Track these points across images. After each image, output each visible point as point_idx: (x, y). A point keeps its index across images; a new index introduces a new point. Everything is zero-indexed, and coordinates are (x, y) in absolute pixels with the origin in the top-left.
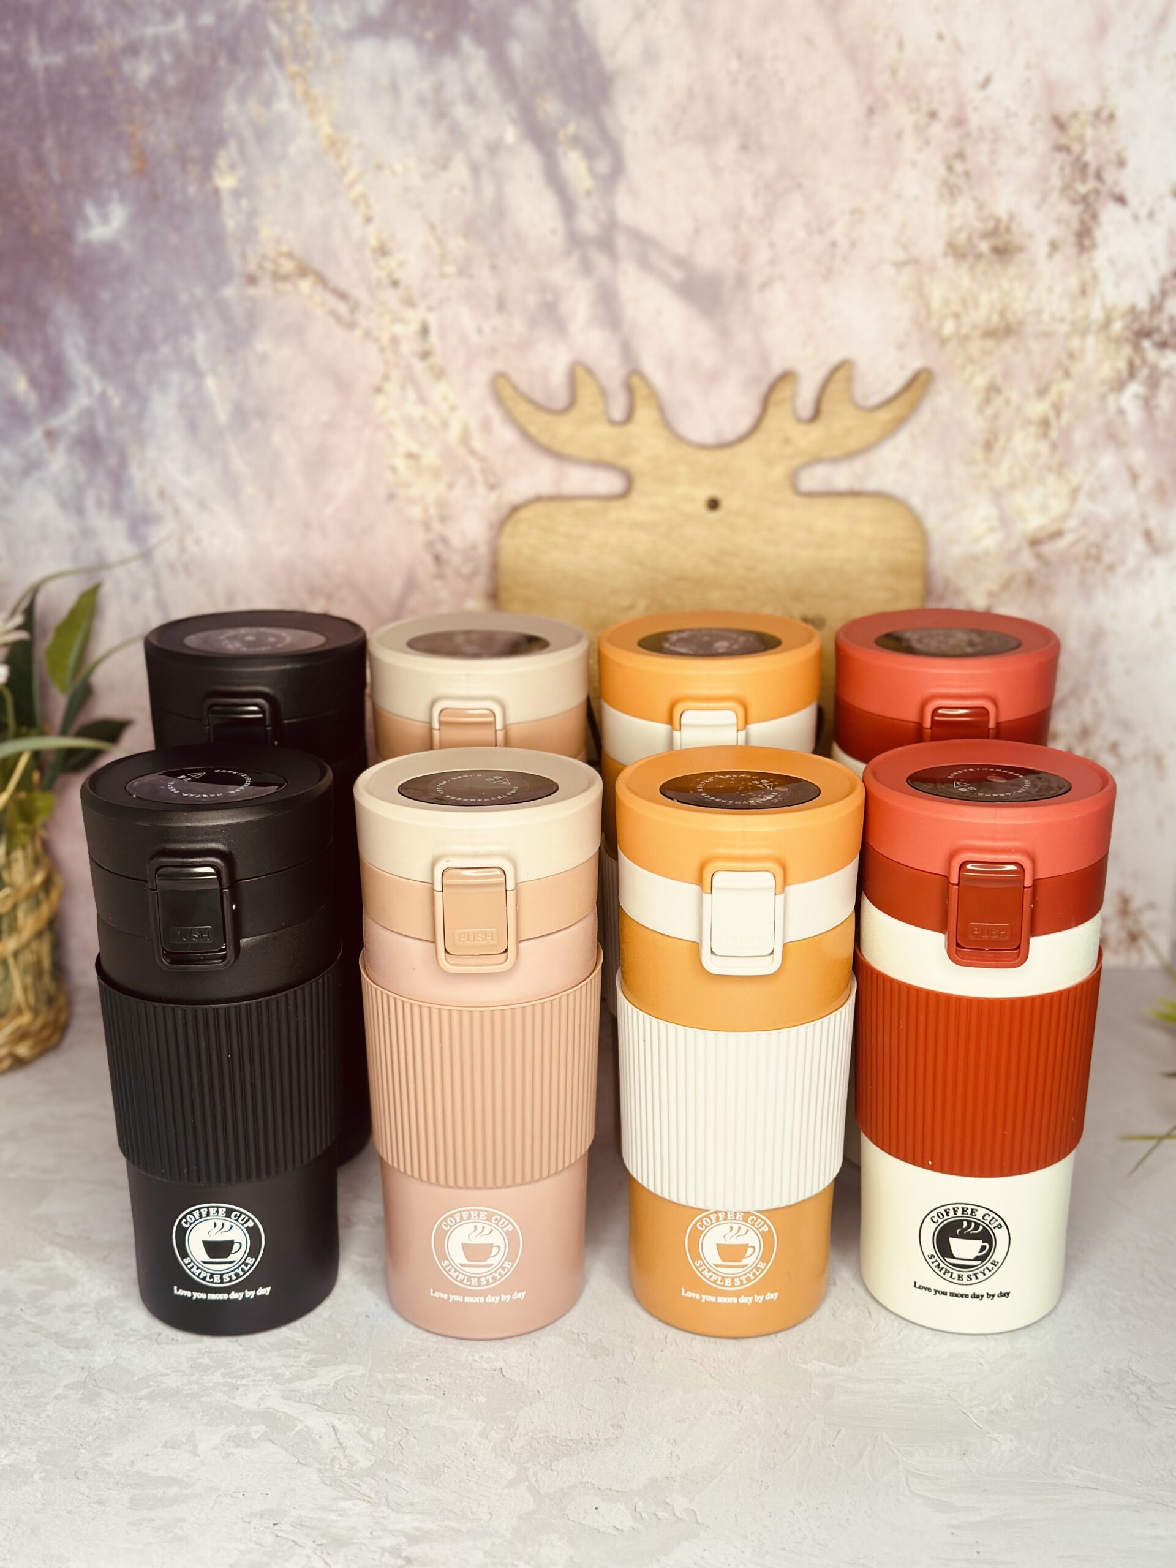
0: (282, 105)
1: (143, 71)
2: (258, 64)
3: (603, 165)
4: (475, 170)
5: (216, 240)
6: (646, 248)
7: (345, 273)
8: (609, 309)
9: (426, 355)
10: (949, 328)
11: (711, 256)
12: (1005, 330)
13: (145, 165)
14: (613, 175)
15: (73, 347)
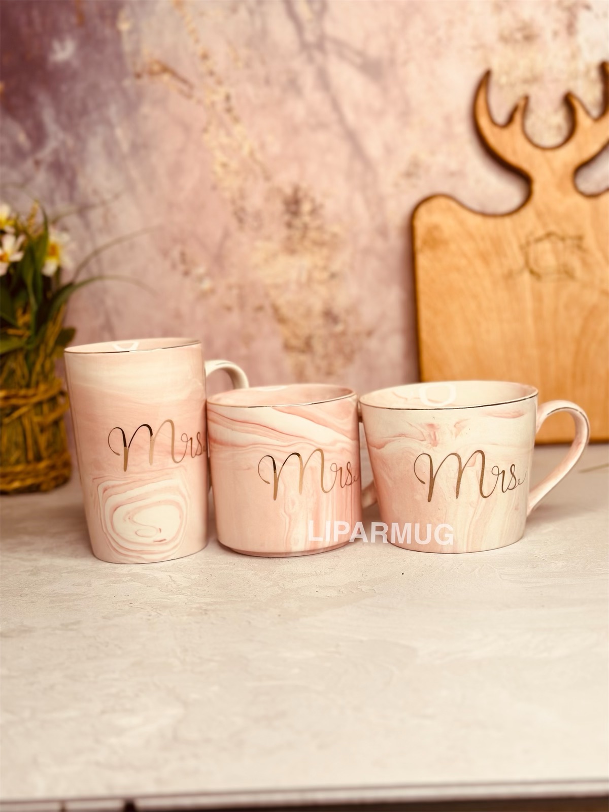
3: (317, 6)
4: (251, 12)
5: (119, 55)
6: (341, 48)
7: (185, 69)
8: (324, 81)
9: (229, 110)
10: (504, 80)
11: (376, 49)
12: (534, 79)
13: (83, 20)
14: (322, 11)
15: (48, 116)
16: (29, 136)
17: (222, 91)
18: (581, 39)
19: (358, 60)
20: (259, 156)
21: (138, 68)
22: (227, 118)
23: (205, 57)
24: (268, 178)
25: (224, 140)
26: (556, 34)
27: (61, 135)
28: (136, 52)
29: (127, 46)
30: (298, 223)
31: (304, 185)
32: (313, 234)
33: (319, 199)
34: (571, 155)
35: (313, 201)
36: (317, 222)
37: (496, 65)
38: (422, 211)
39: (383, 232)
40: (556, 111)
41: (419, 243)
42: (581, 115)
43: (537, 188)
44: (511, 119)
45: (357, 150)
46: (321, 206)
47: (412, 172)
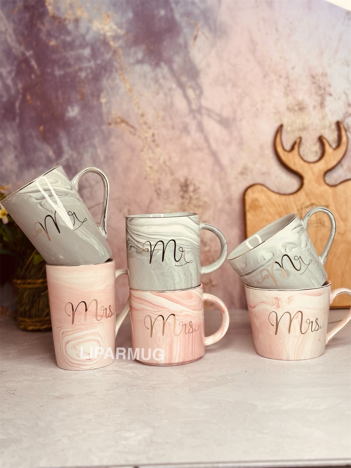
0: (117, 81)
1: (83, 75)
2: (111, 72)
3: (198, 92)
4: (166, 95)
5: (101, 114)
6: (209, 112)
7: (133, 121)
8: (201, 127)
9: (154, 141)
10: (289, 129)
11: (226, 113)
12: (304, 129)
13: (83, 97)
14: (200, 95)
15: (64, 143)
16: (55, 152)
17: (151, 132)
18: (327, 109)
19: (218, 118)
20: (168, 163)
21: (110, 120)
22: (152, 145)
23: (143, 115)
24: (172, 174)
25: (151, 155)
26: (315, 107)
27: (70, 152)
28: (109, 113)
29: (104, 110)
30: (187, 196)
31: (190, 178)
32: (194, 202)
33: (197, 185)
34: (322, 166)
35: (195, 185)
36: (197, 196)
37: (285, 122)
38: (249, 191)
39: (229, 201)
40: (315, 144)
41: (247, 207)
42: (327, 147)
43: (306, 181)
44: (293, 148)
45: (217, 161)
46: (199, 188)
47: (244, 172)
